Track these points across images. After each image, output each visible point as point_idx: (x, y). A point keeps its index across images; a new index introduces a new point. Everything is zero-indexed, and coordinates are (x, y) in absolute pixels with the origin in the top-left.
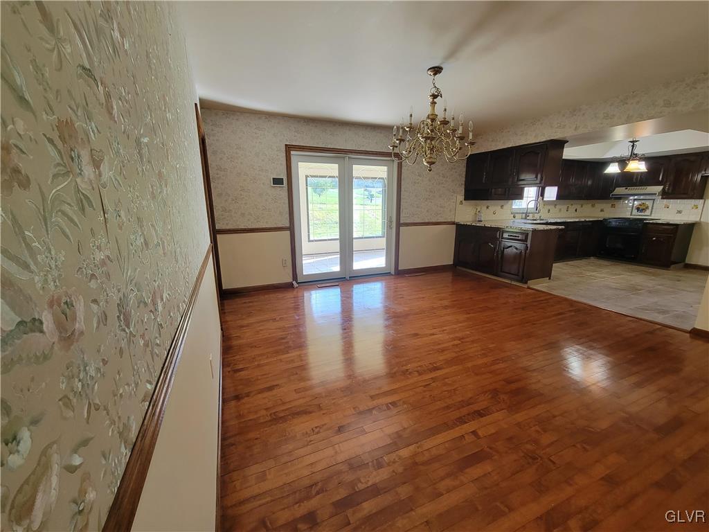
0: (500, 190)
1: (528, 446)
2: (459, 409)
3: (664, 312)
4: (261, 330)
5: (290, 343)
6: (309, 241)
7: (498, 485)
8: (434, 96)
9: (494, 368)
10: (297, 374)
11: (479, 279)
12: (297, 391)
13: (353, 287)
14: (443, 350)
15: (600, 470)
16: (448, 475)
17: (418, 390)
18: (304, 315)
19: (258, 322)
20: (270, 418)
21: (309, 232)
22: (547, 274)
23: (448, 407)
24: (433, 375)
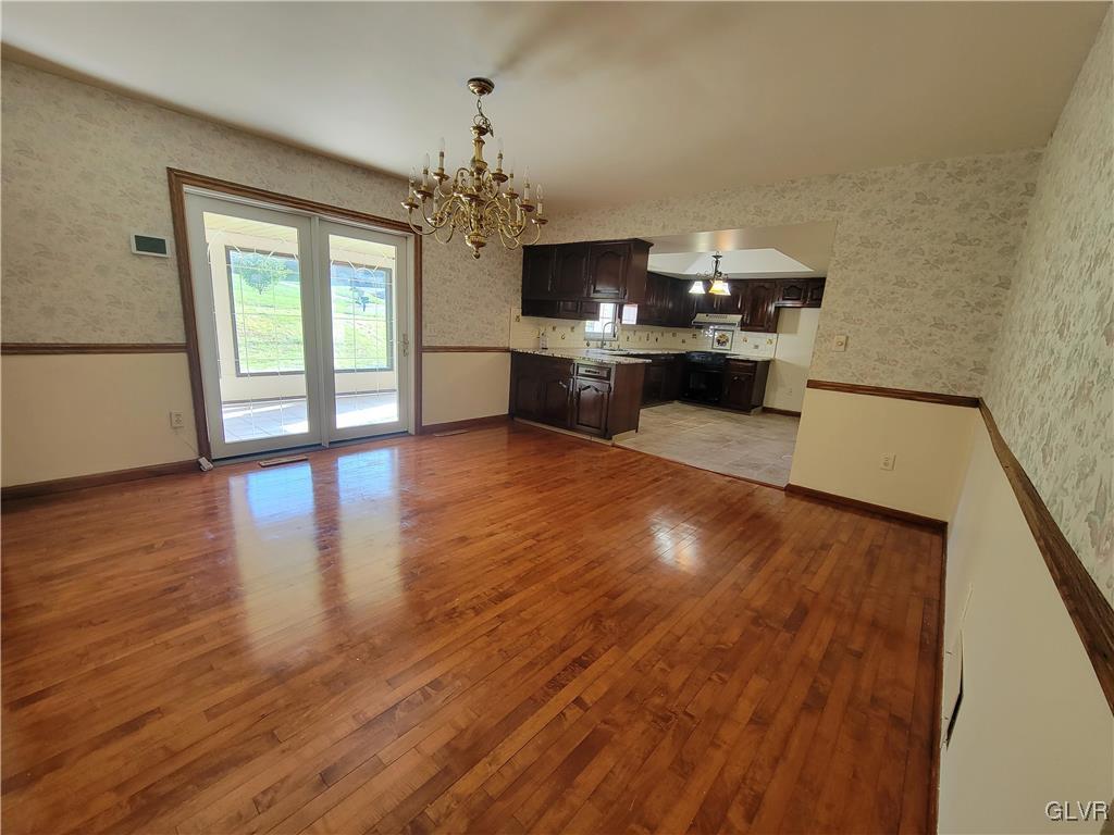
0: (570, 303)
1: (657, 701)
2: (548, 663)
3: (757, 467)
4: (108, 578)
5: (194, 596)
6: (239, 375)
7: (627, 789)
8: (482, 131)
9: (588, 577)
10: (212, 669)
11: (548, 435)
12: (210, 714)
13: (337, 461)
14: (510, 561)
15: (745, 710)
16: (549, 803)
17: (478, 644)
18: (231, 527)
19: (103, 560)
20: (128, 811)
21: (237, 356)
22: (633, 425)
23: (531, 665)
24: (501, 608)
